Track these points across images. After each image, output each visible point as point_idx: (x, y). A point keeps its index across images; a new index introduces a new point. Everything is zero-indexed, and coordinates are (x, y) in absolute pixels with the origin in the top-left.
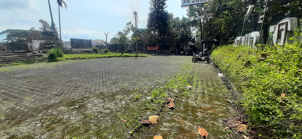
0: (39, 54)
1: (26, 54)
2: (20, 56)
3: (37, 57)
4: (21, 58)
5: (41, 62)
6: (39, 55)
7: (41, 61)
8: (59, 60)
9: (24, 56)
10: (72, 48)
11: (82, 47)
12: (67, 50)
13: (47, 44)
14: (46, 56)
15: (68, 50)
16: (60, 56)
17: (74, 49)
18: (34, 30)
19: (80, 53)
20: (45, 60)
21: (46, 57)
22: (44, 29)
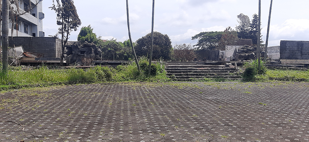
0: (233, 67)
1: (218, 67)
2: (211, 69)
3: (230, 72)
4: (212, 72)
5: (233, 80)
6: (232, 69)
7: (233, 78)
8: (258, 79)
9: (216, 69)
10: (281, 58)
11: (299, 57)
12: (272, 61)
13: (243, 52)
14: (241, 70)
15: (274, 61)
16: (261, 72)
17: (284, 60)
18: (229, 30)
19: (296, 69)
20: (238, 77)
21: (242, 72)
22: (242, 29)
